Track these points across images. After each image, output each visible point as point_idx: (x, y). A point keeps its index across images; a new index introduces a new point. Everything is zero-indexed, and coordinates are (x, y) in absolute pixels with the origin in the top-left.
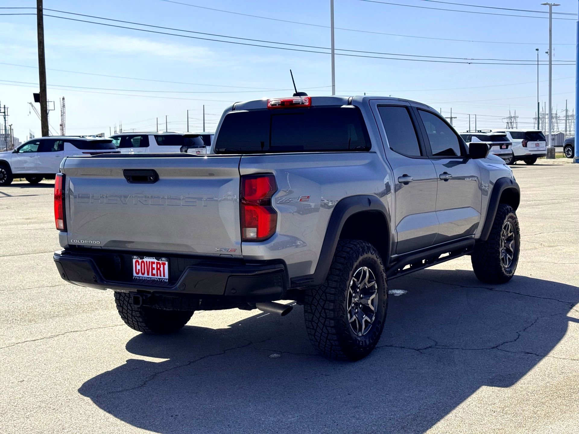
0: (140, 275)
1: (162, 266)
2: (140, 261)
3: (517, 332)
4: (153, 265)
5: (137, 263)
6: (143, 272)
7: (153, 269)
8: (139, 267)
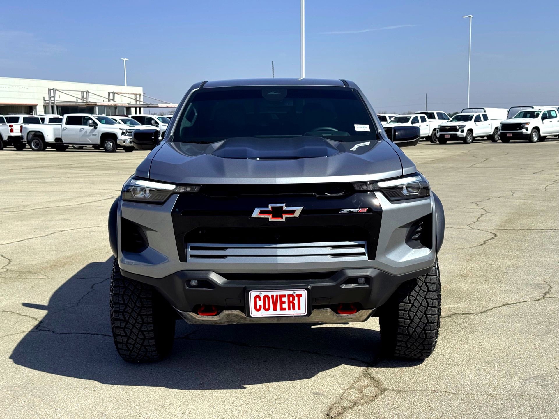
3: (94, 290)
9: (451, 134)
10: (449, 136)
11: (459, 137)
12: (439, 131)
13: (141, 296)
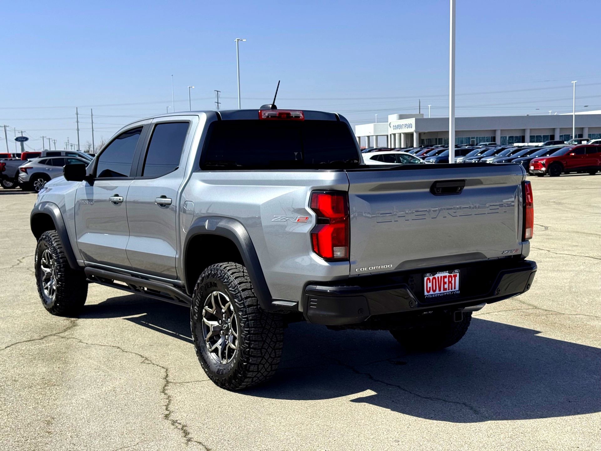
0: (431, 292)
1: (453, 278)
2: (431, 278)
4: (445, 279)
5: (428, 281)
6: (434, 289)
7: (445, 283)
8: (430, 285)
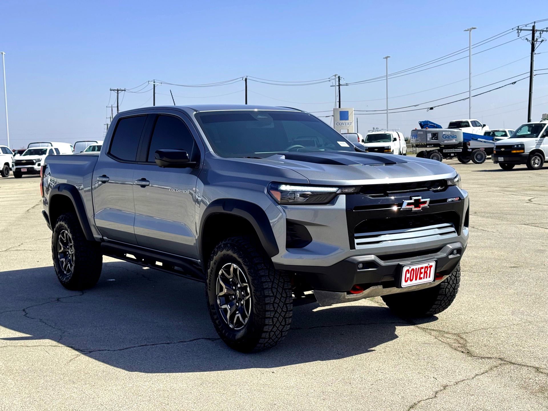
9: (28, 168)
10: (26, 170)
11: (36, 171)
12: (14, 165)
13: (285, 288)
